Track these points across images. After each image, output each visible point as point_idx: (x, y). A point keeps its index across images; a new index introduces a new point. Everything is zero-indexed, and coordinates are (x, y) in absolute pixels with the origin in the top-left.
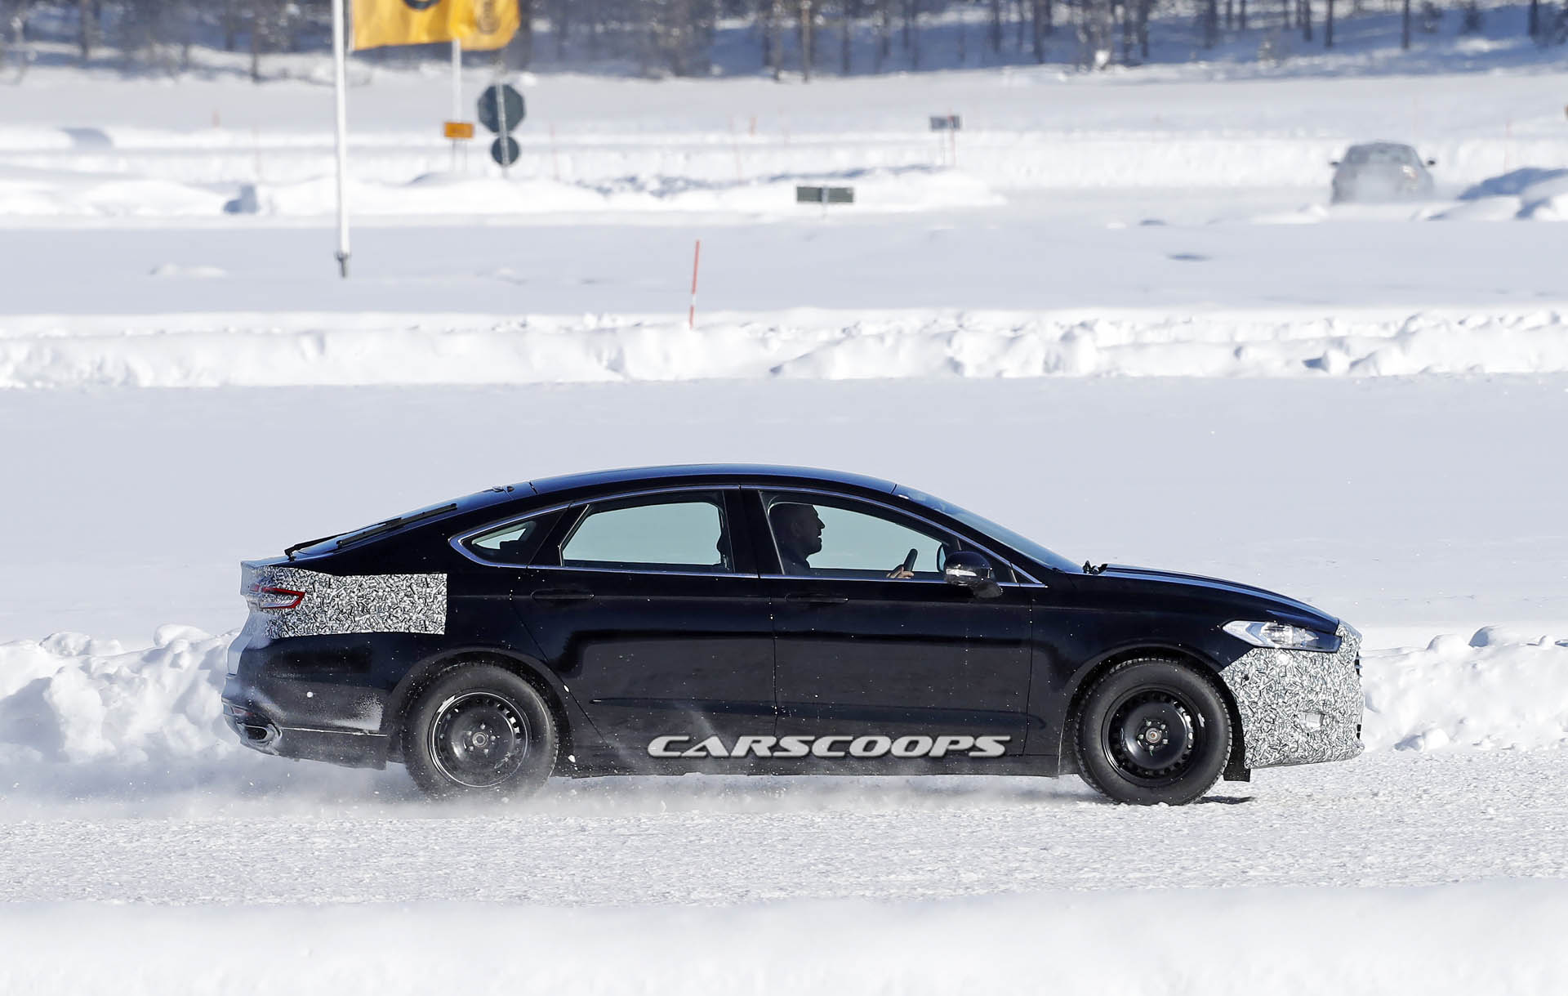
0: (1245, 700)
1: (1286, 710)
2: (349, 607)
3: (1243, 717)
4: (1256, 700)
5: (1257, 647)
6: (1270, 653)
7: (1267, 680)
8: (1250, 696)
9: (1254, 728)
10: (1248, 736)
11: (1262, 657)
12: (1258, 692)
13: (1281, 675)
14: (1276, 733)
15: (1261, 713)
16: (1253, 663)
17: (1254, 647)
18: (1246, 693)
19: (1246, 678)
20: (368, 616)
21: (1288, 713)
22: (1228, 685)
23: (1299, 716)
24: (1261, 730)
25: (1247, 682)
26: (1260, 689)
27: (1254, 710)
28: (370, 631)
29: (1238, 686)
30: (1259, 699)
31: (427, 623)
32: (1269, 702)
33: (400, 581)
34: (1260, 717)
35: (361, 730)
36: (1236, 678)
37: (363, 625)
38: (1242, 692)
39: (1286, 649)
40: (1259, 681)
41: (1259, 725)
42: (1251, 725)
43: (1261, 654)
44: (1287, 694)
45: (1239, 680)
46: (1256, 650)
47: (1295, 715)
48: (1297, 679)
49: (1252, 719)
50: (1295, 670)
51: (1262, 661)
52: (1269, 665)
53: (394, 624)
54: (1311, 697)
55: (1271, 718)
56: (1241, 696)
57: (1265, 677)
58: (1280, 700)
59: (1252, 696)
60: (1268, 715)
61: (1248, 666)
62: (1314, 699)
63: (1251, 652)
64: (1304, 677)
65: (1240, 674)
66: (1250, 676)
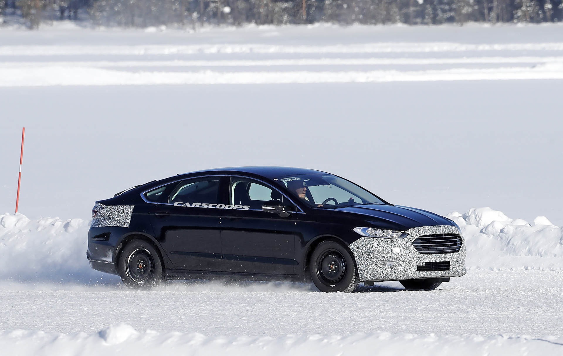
0: (357, 256)
1: (372, 260)
2: (106, 217)
3: (357, 262)
4: (361, 256)
5: (363, 236)
6: (368, 239)
7: (365, 249)
8: (359, 255)
9: (361, 266)
10: (359, 269)
11: (364, 240)
12: (362, 254)
13: (371, 247)
14: (368, 268)
15: (363, 261)
16: (361, 243)
17: (362, 236)
18: (357, 253)
19: (358, 248)
20: (110, 220)
21: (373, 261)
22: (351, 250)
23: (378, 262)
24: (363, 267)
25: (358, 250)
26: (362, 252)
27: (360, 260)
28: (110, 226)
29: (354, 251)
30: (362, 256)
31: (125, 223)
32: (366, 257)
33: (121, 208)
34: (362, 262)
35: (108, 262)
36: (354, 248)
37: (110, 223)
38: (356, 253)
39: (375, 238)
40: (362, 249)
41: (362, 265)
42: (360, 265)
43: (364, 239)
44: (372, 254)
45: (355, 249)
46: (363, 237)
47: (377, 262)
48: (377, 249)
49: (360, 263)
50: (377, 245)
51: (364, 242)
52: (367, 244)
53: (117, 223)
54: (383, 255)
55: (366, 263)
56: (356, 254)
57: (364, 248)
58: (369, 256)
59: (360, 255)
60: (365, 262)
61: (359, 244)
62: (385, 256)
63: (361, 238)
64: (380, 248)
65: (355, 246)
66: (359, 247)
